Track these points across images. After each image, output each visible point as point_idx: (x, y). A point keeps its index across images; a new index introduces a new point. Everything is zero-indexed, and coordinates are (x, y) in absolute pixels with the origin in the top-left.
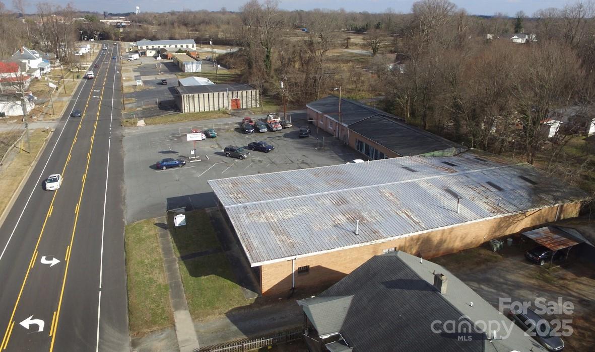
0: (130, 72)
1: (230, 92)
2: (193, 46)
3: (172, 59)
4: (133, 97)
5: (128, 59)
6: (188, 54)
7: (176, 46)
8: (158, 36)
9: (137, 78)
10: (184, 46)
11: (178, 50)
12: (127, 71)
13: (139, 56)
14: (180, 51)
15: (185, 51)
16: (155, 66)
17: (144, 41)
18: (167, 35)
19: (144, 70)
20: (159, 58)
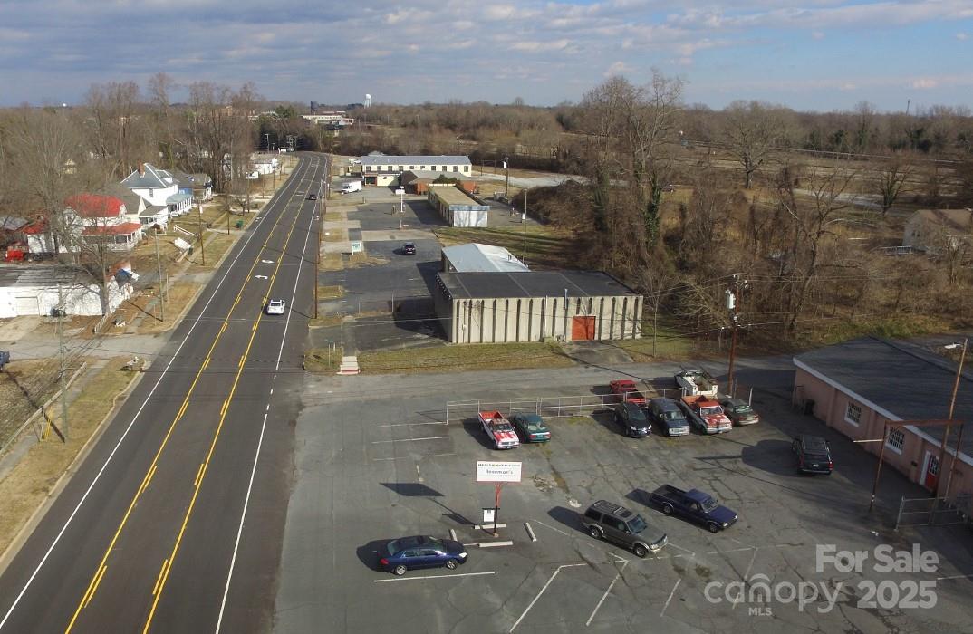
0: (342, 218)
1: (572, 300)
2: (466, 170)
3: (425, 193)
4: (341, 283)
5: (341, 189)
6: (459, 185)
7: (434, 168)
8: (401, 147)
9: (354, 234)
10: (450, 168)
11: (438, 176)
12: (336, 216)
13: (363, 184)
14: (442, 179)
15: (453, 181)
16: (392, 208)
17: (375, 155)
18: (418, 146)
19: (370, 217)
20: (401, 192)
